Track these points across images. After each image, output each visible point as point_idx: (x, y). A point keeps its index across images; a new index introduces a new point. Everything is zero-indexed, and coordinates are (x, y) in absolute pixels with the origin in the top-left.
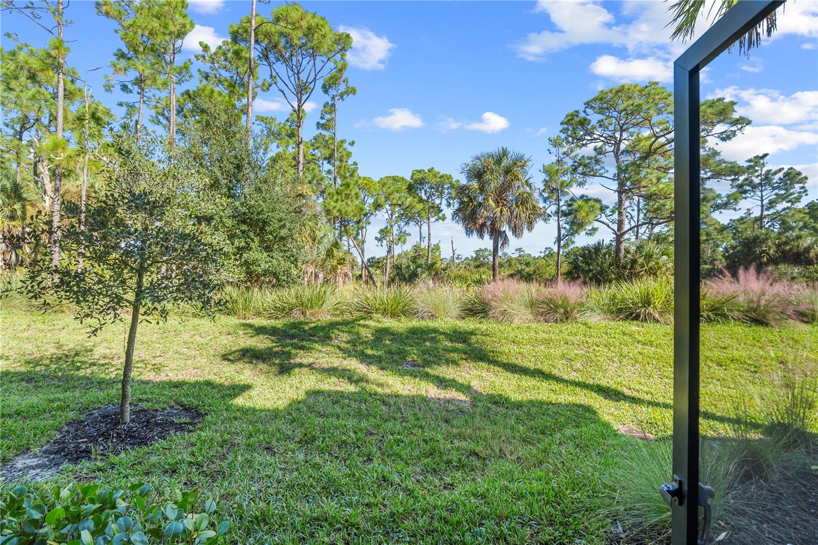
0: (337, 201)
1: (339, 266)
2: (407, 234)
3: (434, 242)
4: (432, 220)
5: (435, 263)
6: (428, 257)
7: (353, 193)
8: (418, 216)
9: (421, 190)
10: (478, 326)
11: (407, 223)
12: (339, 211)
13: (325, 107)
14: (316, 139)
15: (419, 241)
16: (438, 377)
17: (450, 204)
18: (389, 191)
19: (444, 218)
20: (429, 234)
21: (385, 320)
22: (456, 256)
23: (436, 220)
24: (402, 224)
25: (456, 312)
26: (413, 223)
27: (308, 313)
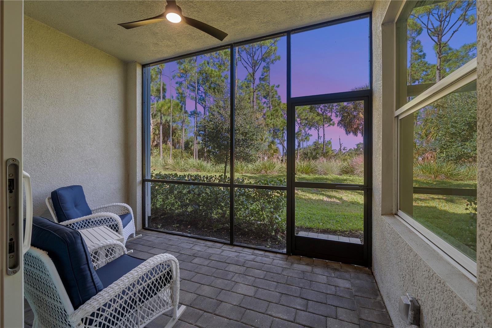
0: (271, 120)
1: (274, 153)
2: (310, 135)
3: (327, 139)
4: (326, 125)
5: (328, 152)
6: (323, 149)
7: (280, 114)
8: (317, 124)
9: (318, 108)
10: (348, 177)
11: (310, 129)
12: (273, 125)
13: (264, 69)
14: (258, 86)
15: (317, 139)
16: (328, 195)
17: (337, 115)
18: (300, 112)
19: (333, 125)
20: (324, 135)
21: (303, 175)
22: (342, 148)
23: (329, 126)
24: (307, 129)
25: (337, 172)
26: (314, 128)
27: (268, 172)
